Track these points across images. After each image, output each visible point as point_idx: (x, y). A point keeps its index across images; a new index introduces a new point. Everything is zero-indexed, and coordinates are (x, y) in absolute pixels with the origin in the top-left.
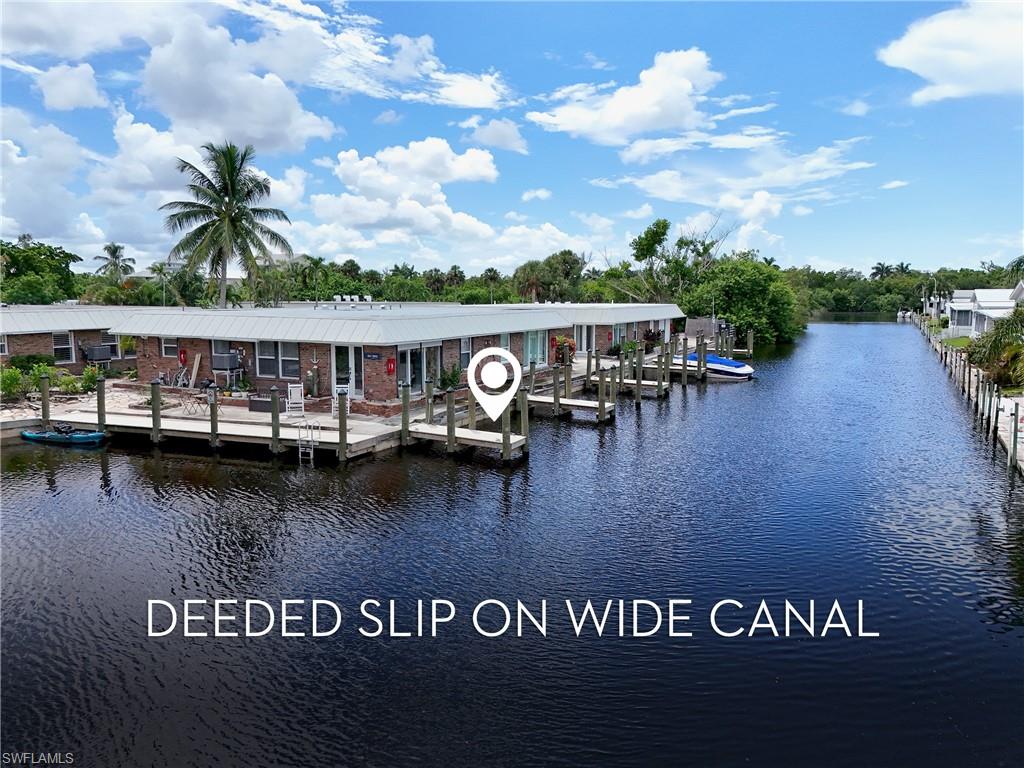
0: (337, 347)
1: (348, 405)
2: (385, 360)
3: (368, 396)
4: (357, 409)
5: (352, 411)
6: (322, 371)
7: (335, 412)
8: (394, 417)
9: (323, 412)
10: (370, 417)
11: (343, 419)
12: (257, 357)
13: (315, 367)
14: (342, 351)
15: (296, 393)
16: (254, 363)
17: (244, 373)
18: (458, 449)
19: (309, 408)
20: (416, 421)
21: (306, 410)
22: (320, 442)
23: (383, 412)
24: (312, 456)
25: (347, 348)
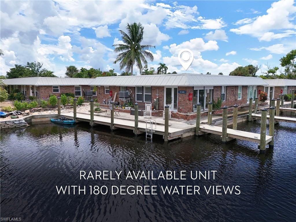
0: (167, 89)
1: (170, 114)
2: (188, 94)
3: (180, 110)
4: (174, 116)
5: (172, 117)
6: (160, 99)
7: (164, 117)
8: (191, 120)
9: (159, 116)
10: (180, 120)
11: (167, 120)
12: (136, 93)
13: (158, 97)
14: (169, 90)
15: (148, 108)
16: (135, 96)
17: (131, 99)
18: (228, 140)
19: (153, 114)
20: (202, 123)
21: (152, 115)
22: (156, 131)
23: (186, 118)
24: (152, 137)
25: (171, 89)
